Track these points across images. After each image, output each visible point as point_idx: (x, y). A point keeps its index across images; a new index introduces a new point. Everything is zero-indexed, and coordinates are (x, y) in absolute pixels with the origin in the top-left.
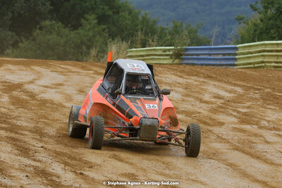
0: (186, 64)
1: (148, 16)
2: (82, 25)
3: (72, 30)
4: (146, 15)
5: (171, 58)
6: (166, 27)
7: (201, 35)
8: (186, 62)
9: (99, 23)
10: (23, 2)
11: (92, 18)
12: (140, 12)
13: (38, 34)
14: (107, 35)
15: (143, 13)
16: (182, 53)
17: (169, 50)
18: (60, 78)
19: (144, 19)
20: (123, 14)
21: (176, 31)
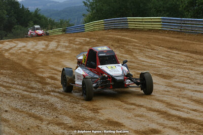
0: (68, 33)
1: (51, 19)
2: (28, 25)
5: (62, 32)
6: (58, 22)
7: (70, 23)
12: (48, 18)
16: (65, 30)
17: (61, 29)
18: (24, 44)
21: (61, 23)
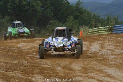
0: (115, 33)
1: (96, 14)
2: (67, 21)
3: (63, 23)
4: (95, 14)
5: (108, 31)
6: (104, 18)
7: (119, 20)
8: (114, 32)
9: (75, 19)
10: (41, 13)
11: (71, 17)
12: (92, 13)
13: (49, 27)
14: (79, 24)
15: (93, 13)
16: (112, 29)
17: (107, 28)
19: (94, 15)
20: (85, 14)
21: (108, 19)
